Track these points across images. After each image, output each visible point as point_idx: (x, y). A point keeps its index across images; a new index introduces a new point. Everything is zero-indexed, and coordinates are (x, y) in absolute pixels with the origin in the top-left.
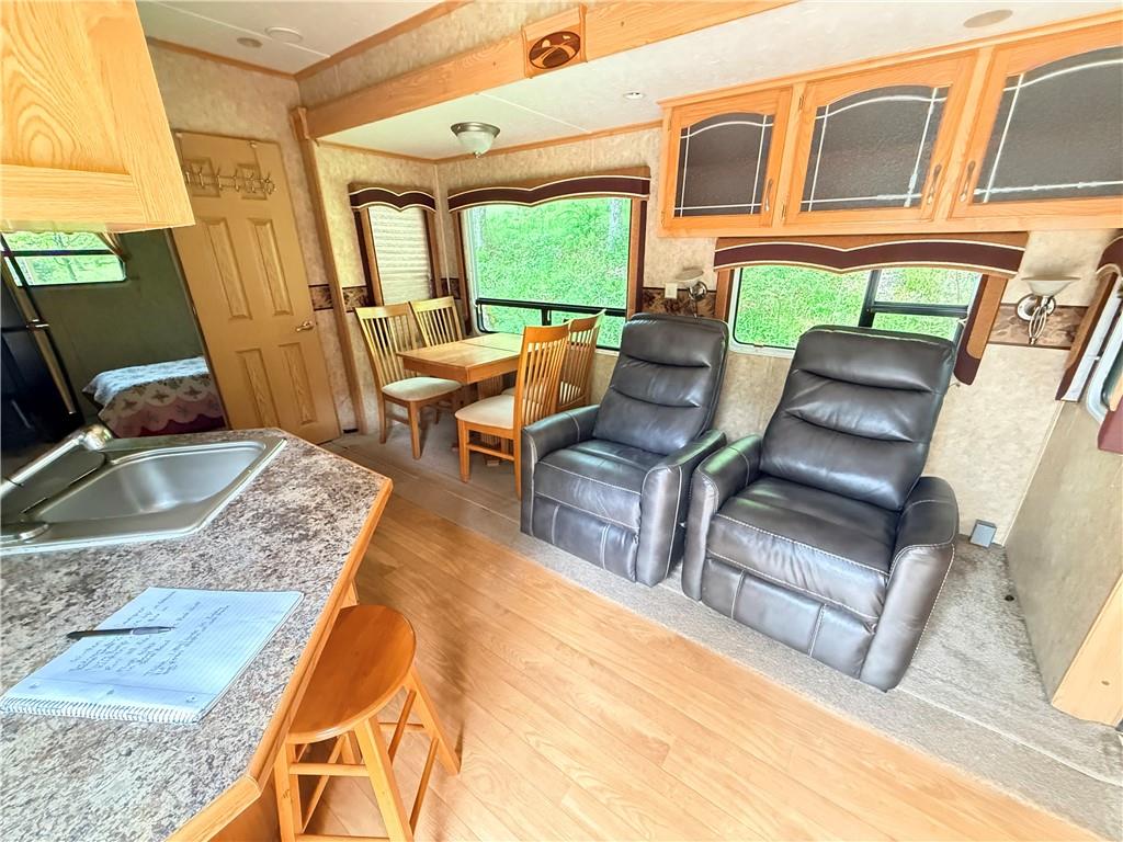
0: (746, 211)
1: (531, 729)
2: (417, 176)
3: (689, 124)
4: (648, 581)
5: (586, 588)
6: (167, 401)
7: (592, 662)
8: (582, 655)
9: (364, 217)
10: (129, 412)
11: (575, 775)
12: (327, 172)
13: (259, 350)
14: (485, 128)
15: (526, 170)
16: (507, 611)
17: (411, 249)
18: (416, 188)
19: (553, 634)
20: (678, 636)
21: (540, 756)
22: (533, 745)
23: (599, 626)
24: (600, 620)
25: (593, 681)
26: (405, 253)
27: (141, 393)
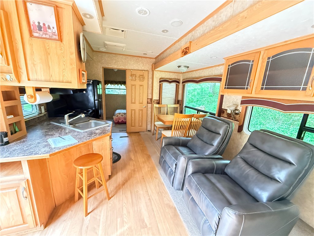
0: (244, 88)
1: (126, 202)
2: (177, 76)
3: (230, 64)
4: (175, 188)
5: (164, 183)
6: (123, 117)
7: (149, 199)
8: (149, 196)
9: (161, 85)
10: (117, 117)
11: (125, 216)
12: (156, 76)
13: (135, 110)
14: (185, 67)
15: (199, 75)
16: (144, 179)
17: (171, 93)
18: (176, 79)
19: (147, 188)
20: (175, 207)
21: (123, 208)
22: (123, 205)
23: (159, 193)
24: (160, 192)
25: (146, 203)
26: (170, 93)
27: (120, 114)
